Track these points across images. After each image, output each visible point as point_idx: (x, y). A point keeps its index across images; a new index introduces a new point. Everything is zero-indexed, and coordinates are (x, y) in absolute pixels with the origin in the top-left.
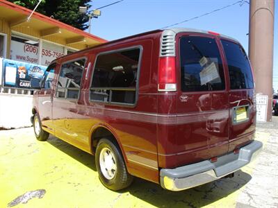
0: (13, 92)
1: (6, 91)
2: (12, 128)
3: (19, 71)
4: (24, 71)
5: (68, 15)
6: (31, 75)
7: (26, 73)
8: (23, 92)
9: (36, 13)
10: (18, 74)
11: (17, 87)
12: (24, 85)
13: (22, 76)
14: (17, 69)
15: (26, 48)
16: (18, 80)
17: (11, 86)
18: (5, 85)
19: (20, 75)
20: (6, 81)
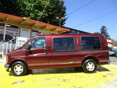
9: (38, 22)
15: (37, 34)
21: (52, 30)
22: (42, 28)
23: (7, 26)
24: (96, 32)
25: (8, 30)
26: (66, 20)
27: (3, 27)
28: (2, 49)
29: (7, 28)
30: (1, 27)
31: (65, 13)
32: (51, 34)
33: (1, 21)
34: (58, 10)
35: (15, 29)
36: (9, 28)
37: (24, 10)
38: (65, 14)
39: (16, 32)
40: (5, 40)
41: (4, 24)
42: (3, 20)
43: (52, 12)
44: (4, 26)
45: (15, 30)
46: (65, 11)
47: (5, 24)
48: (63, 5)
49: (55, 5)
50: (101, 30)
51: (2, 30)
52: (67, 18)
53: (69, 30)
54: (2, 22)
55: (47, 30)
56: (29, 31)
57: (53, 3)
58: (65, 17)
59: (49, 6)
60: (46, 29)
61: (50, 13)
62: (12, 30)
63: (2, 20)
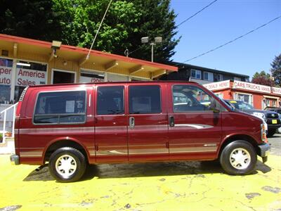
15: (93, 81)
22: (107, 66)
23: (18, 66)
24: (259, 73)
25: (20, 76)
26: (176, 44)
27: (9, 68)
28: (3, 122)
29: (19, 69)
30: (5, 68)
31: (175, 28)
32: (130, 80)
33: (3, 55)
34: (154, 21)
35: (39, 72)
36: (23, 70)
37: (69, 26)
38: (174, 31)
39: (42, 80)
40: (15, 99)
41: (12, 60)
42: (7, 51)
43: (140, 28)
44: (11, 66)
45: (37, 75)
46: (174, 23)
47: (15, 60)
48: (166, 8)
49: (148, 10)
50: (274, 66)
51: (7, 76)
52: (178, 41)
53: (176, 69)
54: (7, 55)
57: (141, 5)
58: (174, 36)
59: (132, 14)
60: (116, 68)
61: (136, 30)
62: (31, 75)
63: (5, 53)
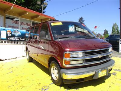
0: (5, 42)
1: (2, 42)
2: (5, 60)
3: (8, 32)
4: (10, 32)
5: (35, 7)
6: (14, 34)
7: (11, 33)
8: (10, 42)
9: (15, 5)
10: (7, 34)
11: (7, 40)
12: (10, 39)
13: (9, 35)
14: (7, 31)
15: (13, 22)
16: (7, 37)
17: (4, 40)
18: (1, 39)
19: (8, 34)
20: (2, 37)
21: (33, 18)
22: (20, 14)
50: (79, 21)
55: (27, 17)
56: (2, 17)
